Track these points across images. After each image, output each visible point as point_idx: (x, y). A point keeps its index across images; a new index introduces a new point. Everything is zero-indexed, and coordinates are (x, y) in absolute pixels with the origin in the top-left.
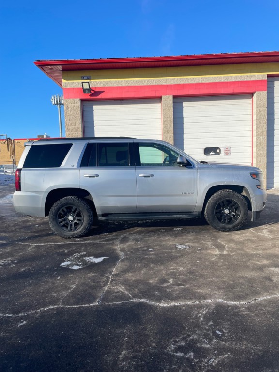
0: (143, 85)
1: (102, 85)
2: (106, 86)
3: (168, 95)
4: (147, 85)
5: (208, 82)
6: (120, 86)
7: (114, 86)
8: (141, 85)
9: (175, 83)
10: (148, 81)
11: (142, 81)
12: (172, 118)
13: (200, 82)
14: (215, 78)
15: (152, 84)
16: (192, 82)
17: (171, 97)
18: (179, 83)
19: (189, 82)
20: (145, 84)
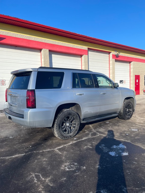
0: (32, 40)
1: (4, 34)
2: (7, 35)
3: (46, 49)
4: (34, 40)
5: (65, 46)
6: (17, 37)
7: (13, 36)
8: (31, 39)
9: (50, 43)
10: (35, 38)
11: (31, 37)
12: (49, 63)
13: (62, 45)
14: (68, 44)
15: (37, 40)
16: (58, 44)
17: (48, 50)
18: (52, 43)
19: (56, 44)
20: (33, 40)
